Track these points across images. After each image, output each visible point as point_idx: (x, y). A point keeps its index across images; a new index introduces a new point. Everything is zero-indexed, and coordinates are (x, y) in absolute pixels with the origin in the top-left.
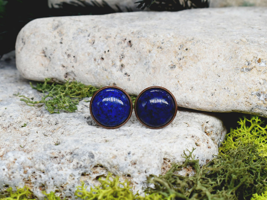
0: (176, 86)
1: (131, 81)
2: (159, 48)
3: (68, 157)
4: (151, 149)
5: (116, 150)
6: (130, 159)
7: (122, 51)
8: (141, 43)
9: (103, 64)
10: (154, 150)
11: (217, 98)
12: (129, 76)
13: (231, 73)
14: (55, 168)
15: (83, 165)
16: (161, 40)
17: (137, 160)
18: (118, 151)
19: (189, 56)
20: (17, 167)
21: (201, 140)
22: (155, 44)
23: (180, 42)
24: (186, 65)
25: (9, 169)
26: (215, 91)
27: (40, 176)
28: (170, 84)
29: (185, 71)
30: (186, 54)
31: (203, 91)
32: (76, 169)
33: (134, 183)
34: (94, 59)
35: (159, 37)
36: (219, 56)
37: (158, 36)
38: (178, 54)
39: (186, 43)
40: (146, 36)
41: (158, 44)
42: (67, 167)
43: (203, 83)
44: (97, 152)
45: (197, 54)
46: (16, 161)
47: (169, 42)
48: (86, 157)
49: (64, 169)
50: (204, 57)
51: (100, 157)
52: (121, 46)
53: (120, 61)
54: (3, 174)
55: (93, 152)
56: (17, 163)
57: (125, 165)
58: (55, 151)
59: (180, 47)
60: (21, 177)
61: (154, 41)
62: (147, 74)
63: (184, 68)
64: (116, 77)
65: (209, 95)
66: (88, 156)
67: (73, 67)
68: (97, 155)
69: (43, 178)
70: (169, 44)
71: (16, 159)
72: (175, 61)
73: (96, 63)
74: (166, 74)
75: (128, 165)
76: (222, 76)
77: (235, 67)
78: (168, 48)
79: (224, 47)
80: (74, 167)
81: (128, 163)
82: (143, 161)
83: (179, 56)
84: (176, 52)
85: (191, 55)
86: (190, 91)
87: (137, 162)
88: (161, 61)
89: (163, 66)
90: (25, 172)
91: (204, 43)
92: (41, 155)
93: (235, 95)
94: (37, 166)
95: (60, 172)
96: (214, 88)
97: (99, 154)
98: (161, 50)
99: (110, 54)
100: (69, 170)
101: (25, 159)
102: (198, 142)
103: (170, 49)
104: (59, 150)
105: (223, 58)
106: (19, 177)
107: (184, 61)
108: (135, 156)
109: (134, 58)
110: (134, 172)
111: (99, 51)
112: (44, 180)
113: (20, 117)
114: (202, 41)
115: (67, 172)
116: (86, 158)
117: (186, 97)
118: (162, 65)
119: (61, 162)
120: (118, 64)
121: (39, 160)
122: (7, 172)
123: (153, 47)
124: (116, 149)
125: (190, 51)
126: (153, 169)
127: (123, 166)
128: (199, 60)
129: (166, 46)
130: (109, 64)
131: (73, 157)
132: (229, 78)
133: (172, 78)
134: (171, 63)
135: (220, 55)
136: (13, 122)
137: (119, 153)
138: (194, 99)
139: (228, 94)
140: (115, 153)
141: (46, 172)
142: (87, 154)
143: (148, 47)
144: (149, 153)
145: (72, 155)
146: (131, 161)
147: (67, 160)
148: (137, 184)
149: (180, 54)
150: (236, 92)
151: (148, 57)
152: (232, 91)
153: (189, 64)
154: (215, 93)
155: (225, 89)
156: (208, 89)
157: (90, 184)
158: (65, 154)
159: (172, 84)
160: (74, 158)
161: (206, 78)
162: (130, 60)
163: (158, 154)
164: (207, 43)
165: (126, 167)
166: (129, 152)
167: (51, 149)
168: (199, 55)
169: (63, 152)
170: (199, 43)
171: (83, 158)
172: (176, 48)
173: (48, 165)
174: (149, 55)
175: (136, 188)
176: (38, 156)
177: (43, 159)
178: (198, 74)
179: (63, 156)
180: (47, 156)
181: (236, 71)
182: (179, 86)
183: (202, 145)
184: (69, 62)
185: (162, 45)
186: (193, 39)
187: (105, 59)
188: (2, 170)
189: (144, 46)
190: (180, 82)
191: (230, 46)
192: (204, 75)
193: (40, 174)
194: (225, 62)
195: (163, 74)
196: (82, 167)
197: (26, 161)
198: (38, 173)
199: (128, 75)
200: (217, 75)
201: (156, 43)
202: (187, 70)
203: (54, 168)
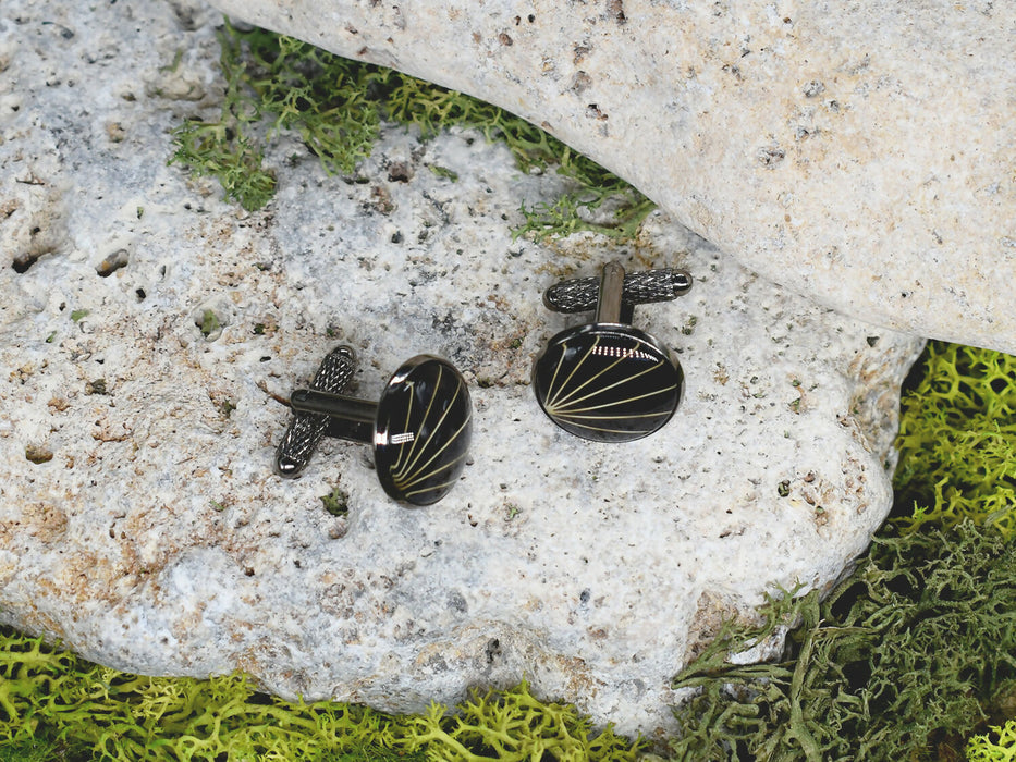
0: (777, 236)
1: (610, 140)
2: (730, 70)
3: (379, 594)
4: (660, 584)
5: (540, 579)
6: (587, 620)
7: (586, 31)
8: (662, 31)
9: (508, 59)
10: (670, 589)
11: (921, 312)
12: (606, 117)
13: (984, 247)
14: (336, 635)
15: (427, 631)
16: (742, 37)
17: (608, 625)
18: (548, 582)
19: (840, 132)
20: (208, 631)
21: (836, 492)
22: (715, 50)
23: (813, 70)
24: (825, 163)
25: (182, 638)
26: (914, 287)
27: (287, 651)
28: (756, 220)
29: (817, 181)
30: (829, 124)
31: (872, 274)
32: (407, 641)
33: (594, 681)
34: (474, 34)
35: (733, 20)
36: (953, 159)
37: (728, 20)
38: (801, 115)
39: (836, 81)
40: (683, 8)
41: (727, 54)
42: (374, 631)
43: (879, 244)
44: (475, 592)
45: (873, 135)
46: (206, 614)
47: (772, 54)
48: (441, 608)
49: (365, 639)
50: (896, 149)
51: (485, 606)
52: (582, 12)
53: (576, 62)
54: (162, 654)
55: (464, 591)
56: (208, 618)
57: (567, 636)
58: (334, 568)
59: (809, 88)
60: (220, 656)
61: (711, 37)
62: (672, 142)
63: (814, 169)
64: (555, 111)
65: (892, 294)
66: (445, 606)
67: (390, 40)
68: (476, 602)
69: (294, 660)
70: (770, 67)
71: (202, 607)
72: (785, 137)
73: (482, 48)
74: (746, 178)
75: (579, 637)
76: (949, 246)
77: (1004, 232)
78: (762, 83)
79: (976, 125)
80: (397, 635)
81: (577, 632)
82: (629, 632)
83: (802, 122)
84: (791, 106)
85: (850, 130)
86: (826, 263)
87: (610, 633)
88: (732, 121)
89: (735, 145)
90: (237, 639)
91: (905, 95)
92: (288, 590)
93: (986, 323)
94: (274, 622)
95: (353, 649)
96: (916, 275)
97: (482, 600)
98: (737, 82)
99: (535, 30)
100: (380, 641)
101: (234, 604)
102: (825, 501)
103: (769, 88)
104: (345, 564)
105: (966, 174)
106: (215, 655)
107: (819, 147)
108: (603, 610)
109: (630, 65)
110: (596, 658)
111: (494, 11)
112: (299, 664)
113: (196, 281)
114: (899, 82)
115: (374, 650)
116: (440, 611)
117: (806, 280)
118: (733, 141)
119: (355, 609)
120: (568, 69)
121: (282, 604)
122: (175, 649)
123: (708, 60)
124: (540, 575)
125: (846, 118)
126: (661, 651)
127: (561, 640)
128: (873, 156)
129: (756, 68)
130: (528, 64)
131: (395, 597)
132: (973, 264)
133: (765, 201)
134: (767, 143)
135: (957, 156)
136: (176, 312)
137: (552, 594)
138: (835, 294)
139: (960, 312)
140: (538, 590)
141: (307, 644)
142: (444, 599)
143: (686, 51)
144: (651, 604)
145: (392, 593)
146: (589, 625)
147: (374, 603)
148: (604, 684)
149: (807, 114)
150: (990, 315)
151: (683, 89)
152: (976, 308)
153: (838, 161)
154: (915, 296)
155: (952, 292)
156: (892, 273)
157: (449, 666)
158: (367, 583)
159: (763, 222)
160: (398, 603)
161: (892, 228)
162: (612, 67)
163: (681, 605)
164: (915, 94)
165: (571, 643)
166: (582, 589)
167: (320, 561)
168: (879, 139)
169: (360, 574)
170: (884, 92)
171: (427, 613)
172: (796, 89)
173: (310, 623)
174: (690, 84)
175: (598, 695)
176: (277, 593)
177: (293, 603)
178: (864, 203)
179: (360, 584)
180: (307, 593)
181: (1005, 249)
182: (789, 235)
183: (837, 517)
184: (375, 21)
185: (744, 63)
186: (865, 65)
187: (517, 46)
188: (158, 642)
189: (674, 47)
190: (795, 222)
191: (1001, 130)
192: (887, 215)
193: (285, 643)
194: (969, 194)
195: (735, 175)
196: (424, 634)
197: (237, 610)
198: (278, 642)
199: (603, 113)
200: (934, 233)
201: (718, 49)
202: (824, 179)
203: (332, 635)
